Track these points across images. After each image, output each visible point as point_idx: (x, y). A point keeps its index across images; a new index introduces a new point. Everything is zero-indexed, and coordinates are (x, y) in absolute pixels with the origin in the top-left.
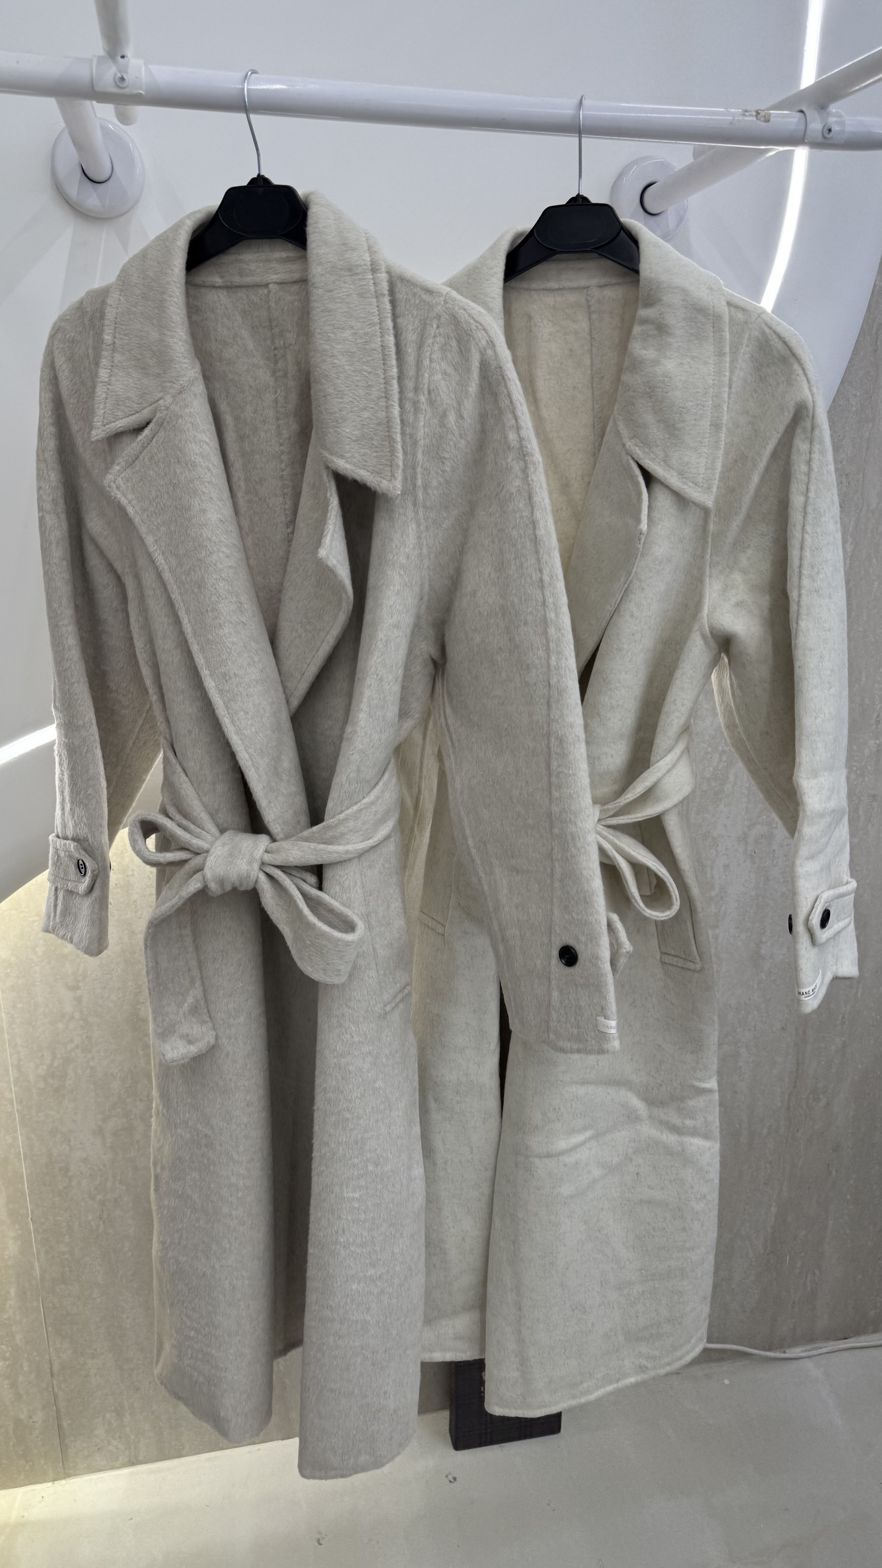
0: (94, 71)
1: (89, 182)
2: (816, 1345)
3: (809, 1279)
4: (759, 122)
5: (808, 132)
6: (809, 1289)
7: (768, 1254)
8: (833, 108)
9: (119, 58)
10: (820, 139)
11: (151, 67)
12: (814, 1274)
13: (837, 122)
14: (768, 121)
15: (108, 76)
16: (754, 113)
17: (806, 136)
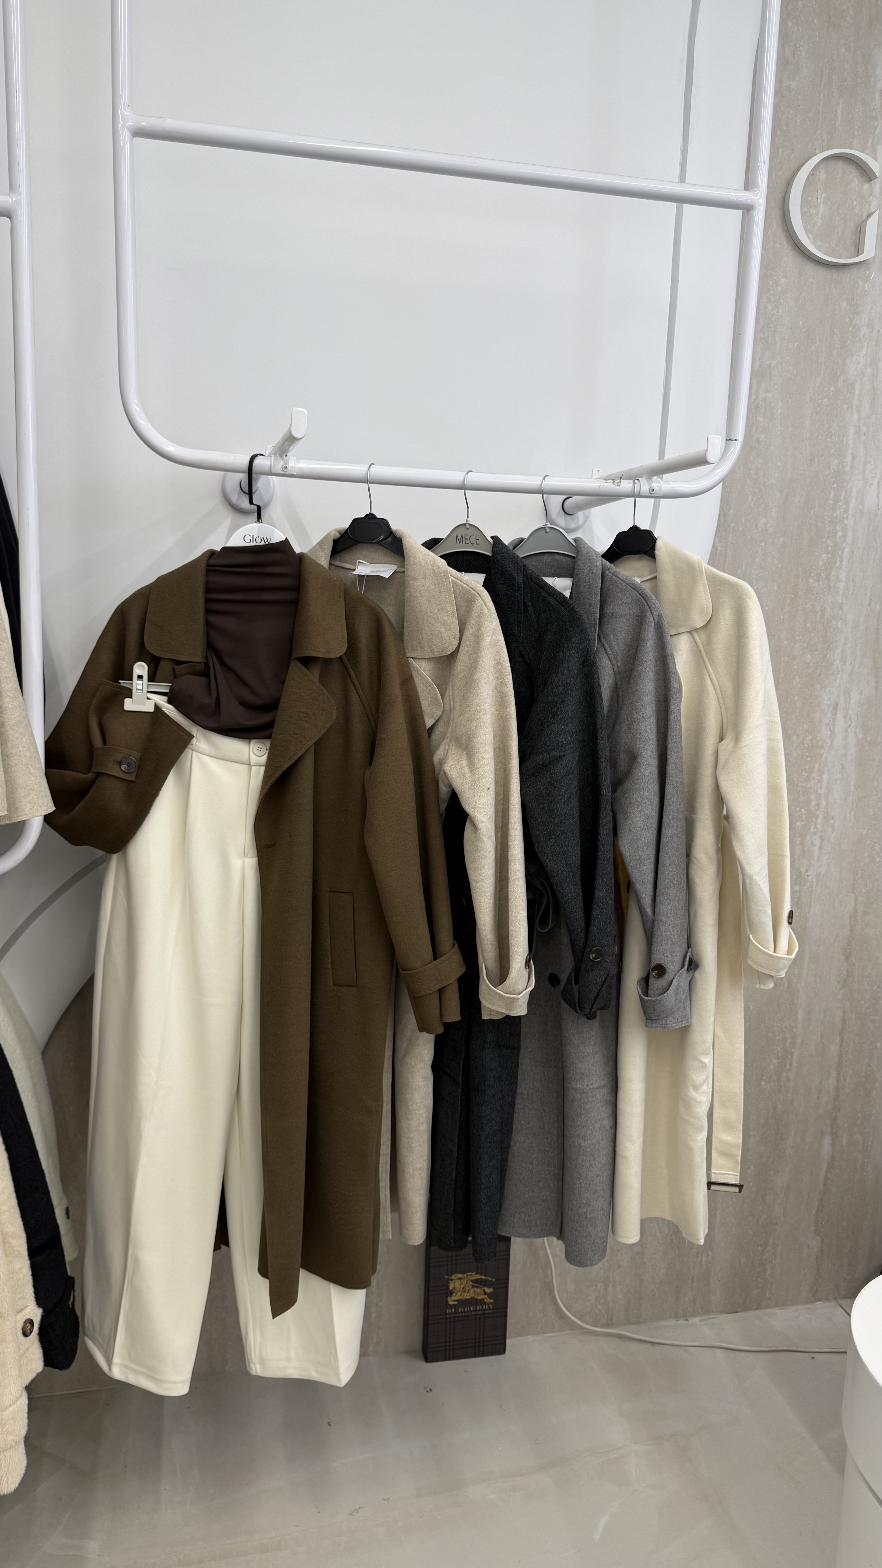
0: (272, 463)
1: (243, 493)
2: (712, 1316)
3: (704, 1259)
4: (614, 486)
5: (641, 491)
6: (704, 1267)
7: (671, 1235)
8: (655, 478)
9: (284, 457)
10: (648, 494)
11: (299, 460)
12: (708, 1254)
13: (657, 486)
14: (620, 486)
15: (278, 467)
16: (612, 481)
17: (641, 493)
